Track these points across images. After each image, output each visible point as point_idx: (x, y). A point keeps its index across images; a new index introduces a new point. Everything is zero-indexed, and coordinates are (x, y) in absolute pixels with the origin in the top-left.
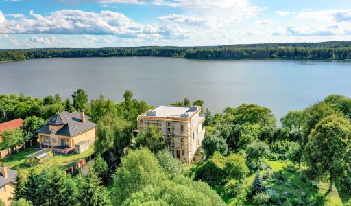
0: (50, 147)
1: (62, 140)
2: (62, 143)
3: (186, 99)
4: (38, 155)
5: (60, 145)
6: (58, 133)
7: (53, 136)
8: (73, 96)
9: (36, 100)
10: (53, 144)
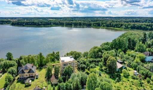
2: (29, 76)
4: (29, 82)
6: (29, 72)
7: (26, 74)
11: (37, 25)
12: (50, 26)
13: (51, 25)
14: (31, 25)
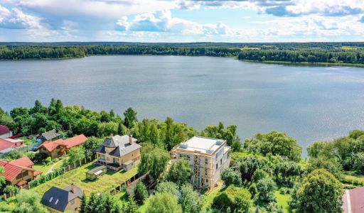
0: (105, 163)
1: (114, 159)
2: (114, 161)
3: (220, 123)
4: (95, 171)
5: (112, 162)
6: (112, 153)
7: (107, 155)
8: (125, 114)
9: (94, 113)
10: (107, 162)
11: (292, 61)
12: (327, 63)
13: (330, 62)
14: (278, 59)
